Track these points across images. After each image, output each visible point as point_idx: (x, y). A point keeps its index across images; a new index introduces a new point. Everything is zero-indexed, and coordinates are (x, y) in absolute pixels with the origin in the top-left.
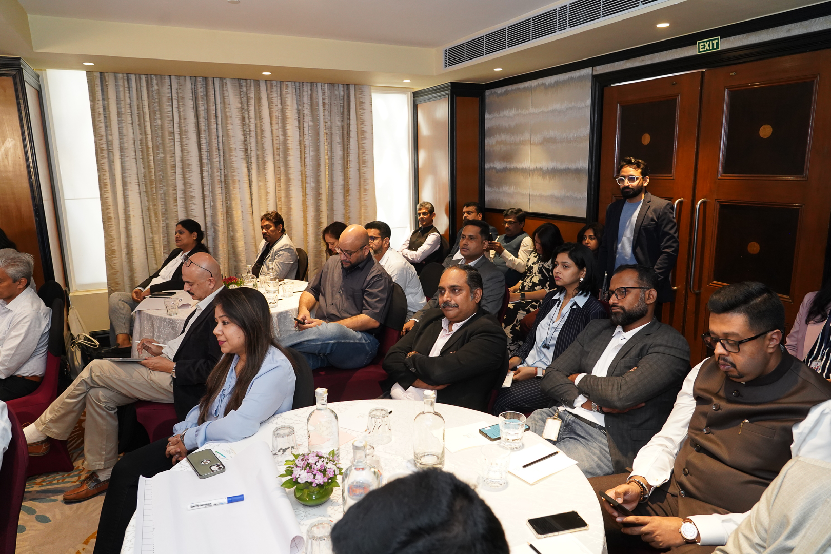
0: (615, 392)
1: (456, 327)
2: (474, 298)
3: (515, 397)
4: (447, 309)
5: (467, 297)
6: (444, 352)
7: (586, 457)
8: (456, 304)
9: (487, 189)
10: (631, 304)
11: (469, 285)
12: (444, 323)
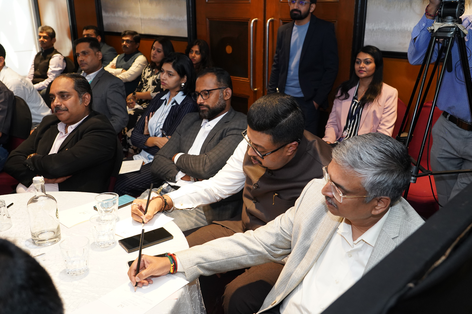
0: (201, 169)
1: (71, 129)
2: (83, 101)
3: (130, 181)
4: (58, 113)
5: (76, 102)
6: (62, 148)
7: (187, 220)
8: (66, 107)
9: (104, 14)
10: (214, 103)
11: (76, 90)
12: (60, 127)
